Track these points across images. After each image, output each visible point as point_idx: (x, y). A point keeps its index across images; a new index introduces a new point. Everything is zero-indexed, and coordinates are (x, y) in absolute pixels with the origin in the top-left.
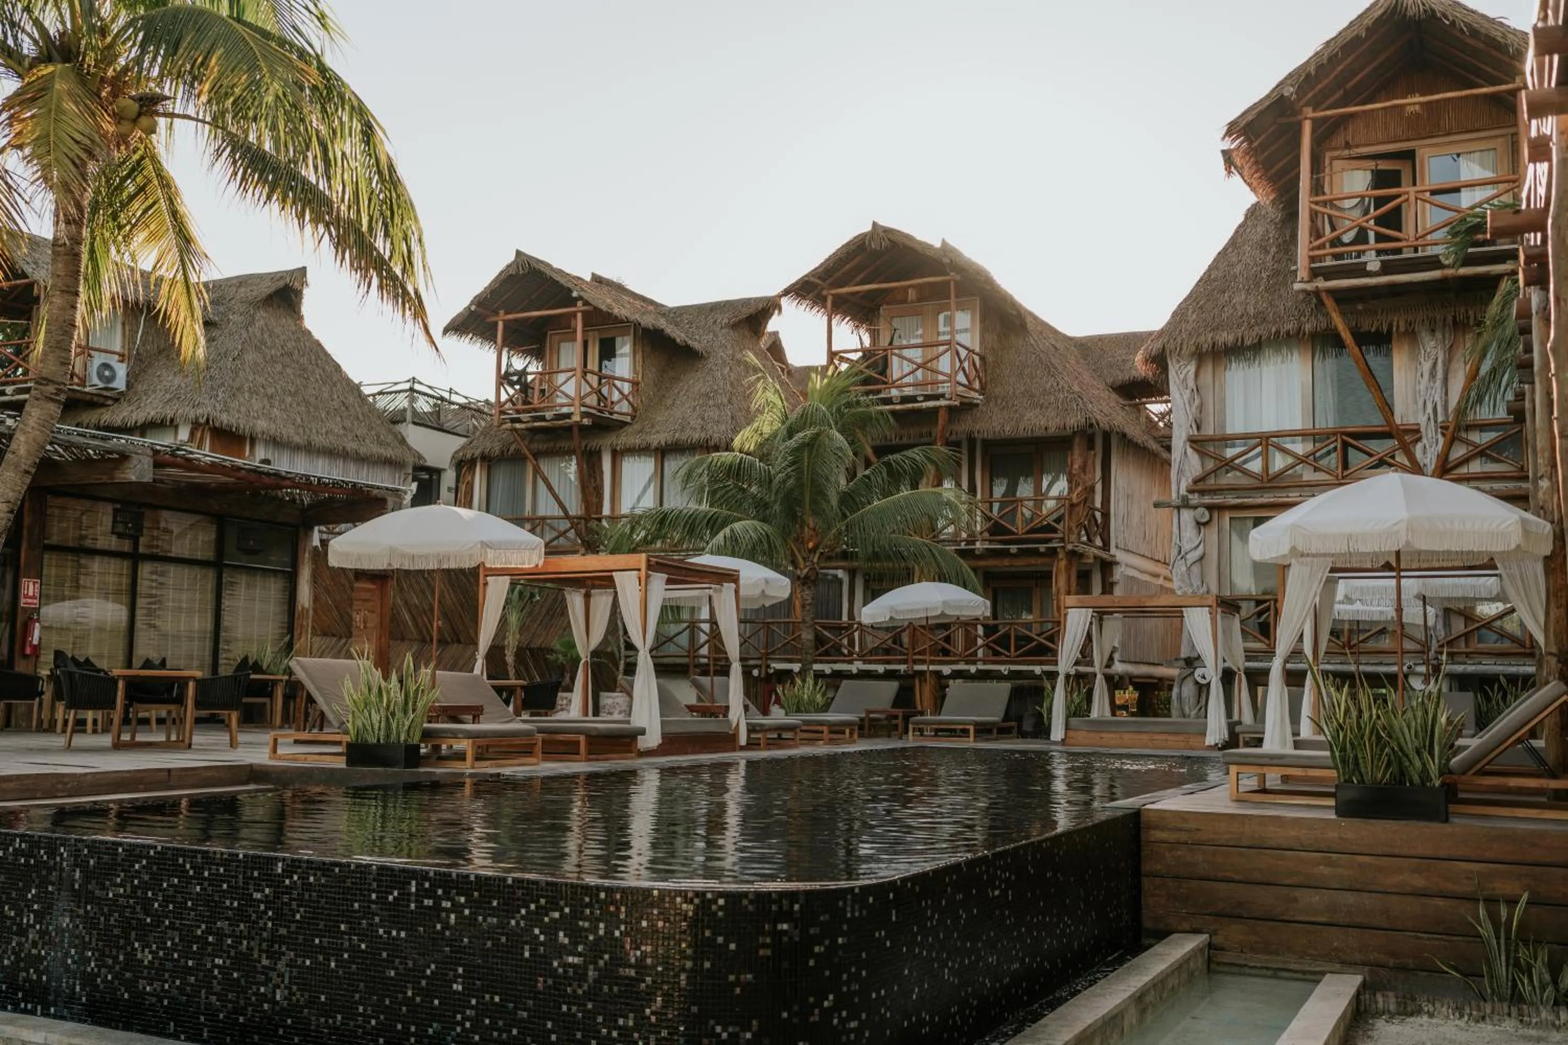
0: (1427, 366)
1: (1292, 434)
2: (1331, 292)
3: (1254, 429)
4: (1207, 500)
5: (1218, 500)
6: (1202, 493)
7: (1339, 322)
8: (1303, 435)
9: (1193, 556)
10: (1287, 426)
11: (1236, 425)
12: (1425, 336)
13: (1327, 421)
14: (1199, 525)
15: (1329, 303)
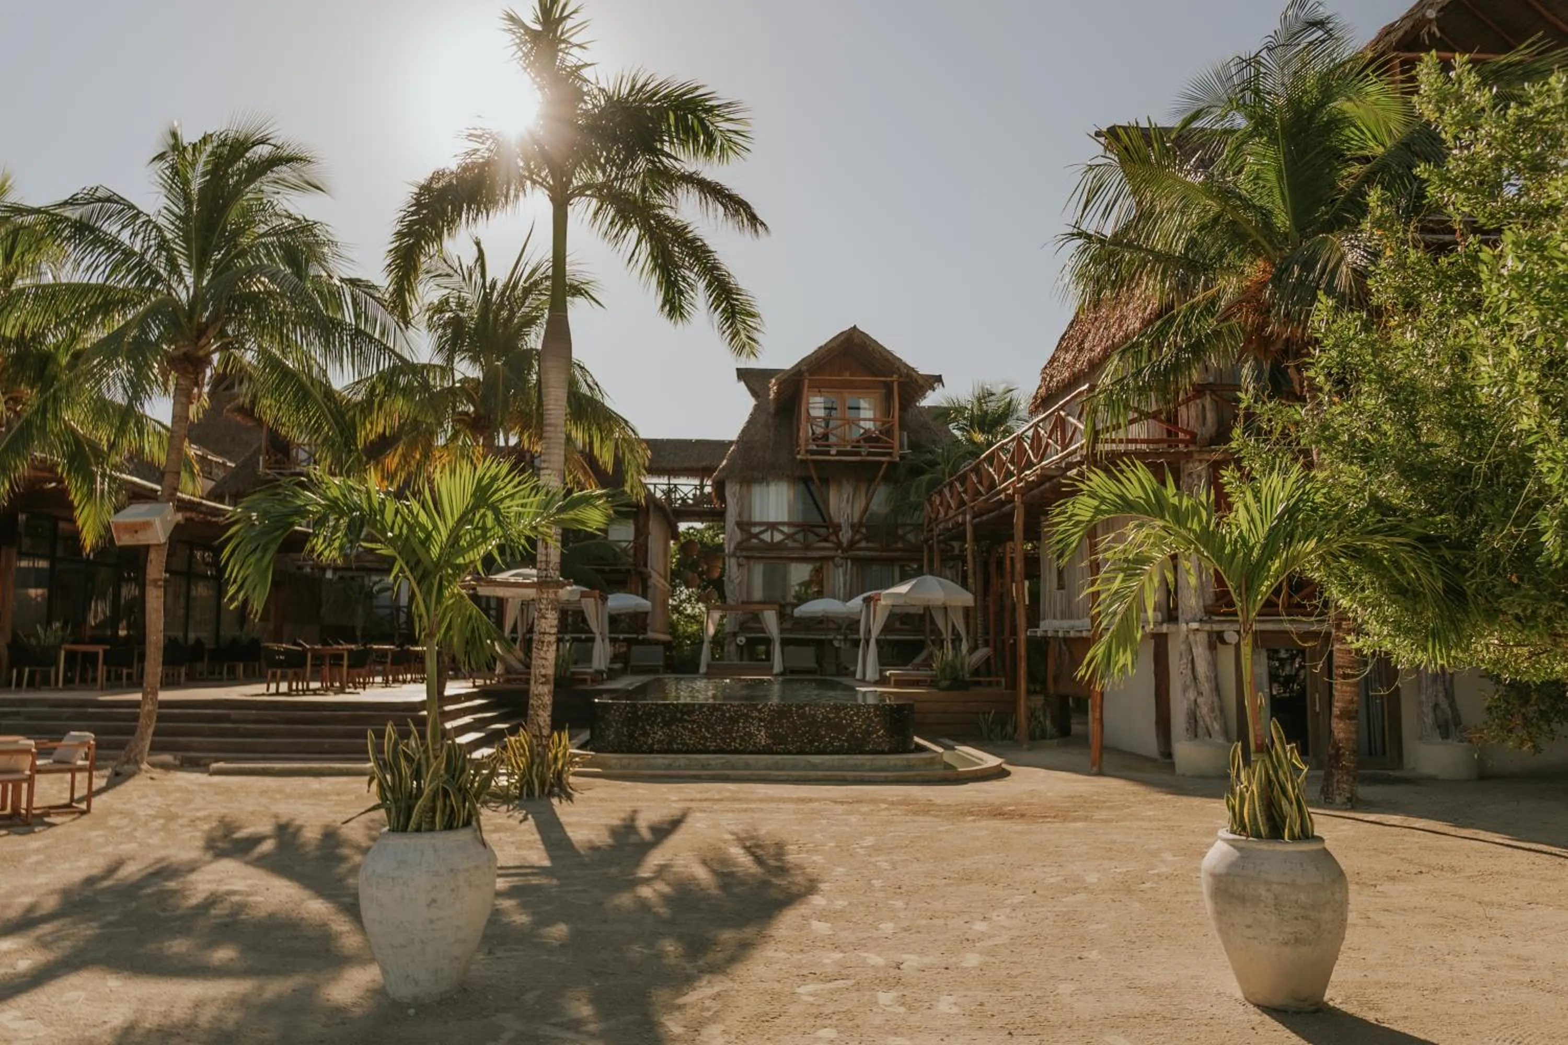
0: (845, 496)
1: (783, 524)
2: (814, 461)
3: (765, 520)
4: (744, 553)
5: (749, 554)
6: (742, 550)
7: (814, 474)
8: (788, 524)
9: (737, 581)
10: (780, 520)
11: (757, 518)
12: (845, 482)
13: (798, 518)
14: (739, 565)
15: (811, 465)
